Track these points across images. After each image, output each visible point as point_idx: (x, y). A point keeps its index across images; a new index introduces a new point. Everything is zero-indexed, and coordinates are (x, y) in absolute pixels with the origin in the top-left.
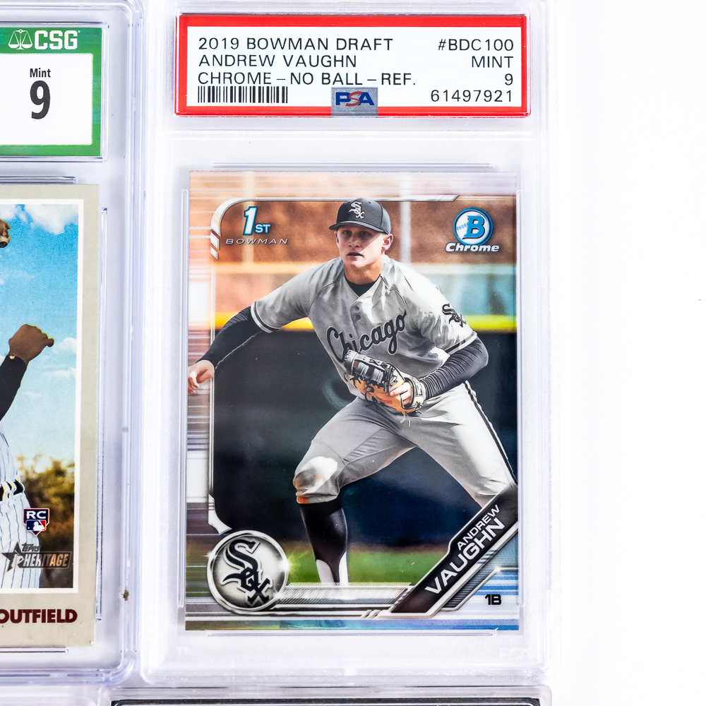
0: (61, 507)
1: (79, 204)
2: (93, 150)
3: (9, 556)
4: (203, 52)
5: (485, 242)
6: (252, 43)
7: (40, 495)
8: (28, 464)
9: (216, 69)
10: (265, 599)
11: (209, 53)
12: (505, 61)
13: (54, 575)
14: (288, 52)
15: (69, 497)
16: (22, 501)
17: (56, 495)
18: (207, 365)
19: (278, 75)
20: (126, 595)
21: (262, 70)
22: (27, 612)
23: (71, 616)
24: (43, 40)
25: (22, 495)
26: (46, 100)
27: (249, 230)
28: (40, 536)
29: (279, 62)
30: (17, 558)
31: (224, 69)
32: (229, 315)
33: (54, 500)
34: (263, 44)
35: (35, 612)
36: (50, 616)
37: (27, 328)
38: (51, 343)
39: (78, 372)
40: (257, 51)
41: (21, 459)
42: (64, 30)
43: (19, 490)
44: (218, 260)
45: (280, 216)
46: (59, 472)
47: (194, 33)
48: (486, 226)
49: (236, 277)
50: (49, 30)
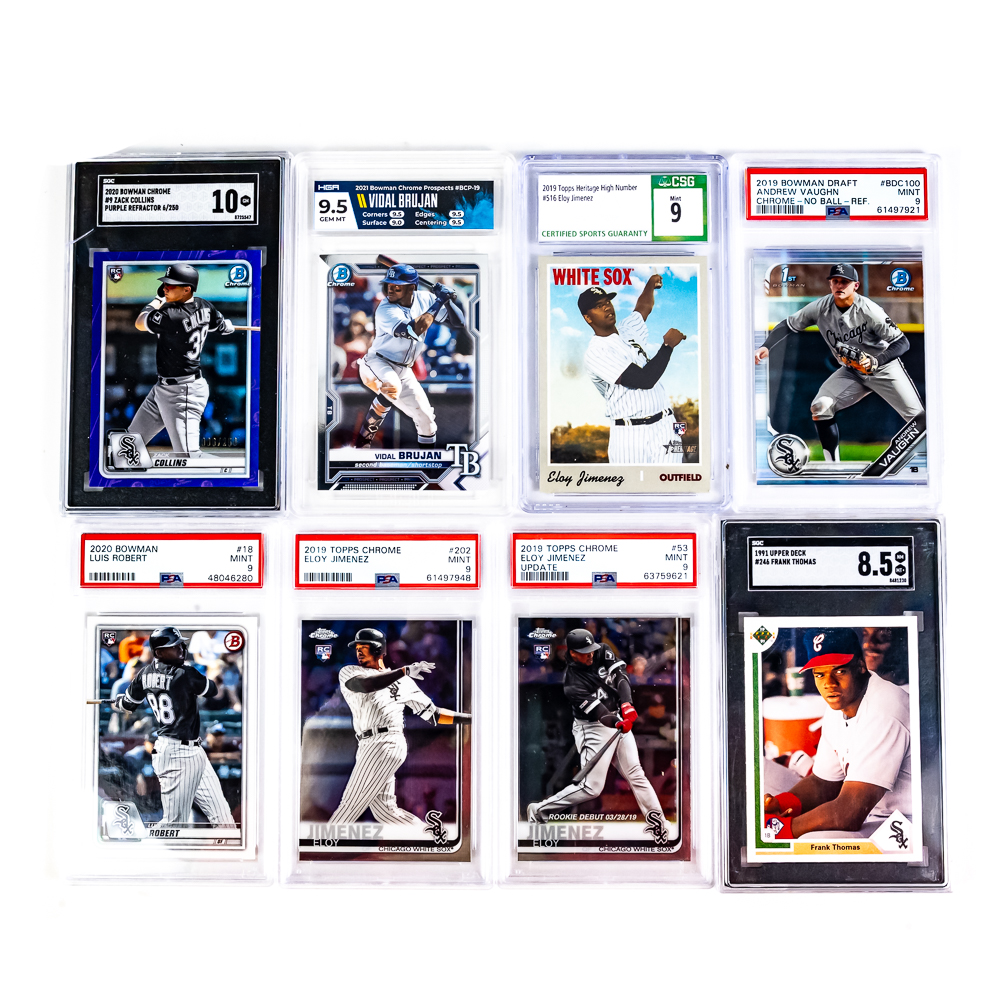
0: (692, 422)
1: (697, 267)
2: (704, 238)
3: (667, 447)
4: (759, 188)
5: (907, 286)
6: (784, 182)
7: (682, 416)
8: (675, 400)
9: (766, 196)
10: (798, 469)
11: (762, 188)
12: (915, 192)
13: (690, 456)
14: (803, 187)
15: (696, 417)
16: (672, 419)
17: (689, 416)
18: (765, 349)
19: (798, 199)
20: (728, 467)
21: (790, 197)
22: (676, 475)
23: (698, 478)
24: (676, 181)
25: (672, 416)
26: (679, 212)
27: (785, 280)
28: (682, 437)
29: (799, 192)
30: (671, 448)
31: (770, 196)
32: (774, 324)
33: (689, 418)
34: (790, 183)
35: (680, 475)
36: (688, 477)
37: (673, 331)
38: (685, 338)
39: (699, 353)
40: (787, 187)
41: (671, 397)
42: (687, 176)
43: (671, 413)
44: (769, 295)
45: (801, 273)
46: (691, 404)
47: (754, 178)
48: (907, 277)
49: (778, 304)
50: (679, 176)
